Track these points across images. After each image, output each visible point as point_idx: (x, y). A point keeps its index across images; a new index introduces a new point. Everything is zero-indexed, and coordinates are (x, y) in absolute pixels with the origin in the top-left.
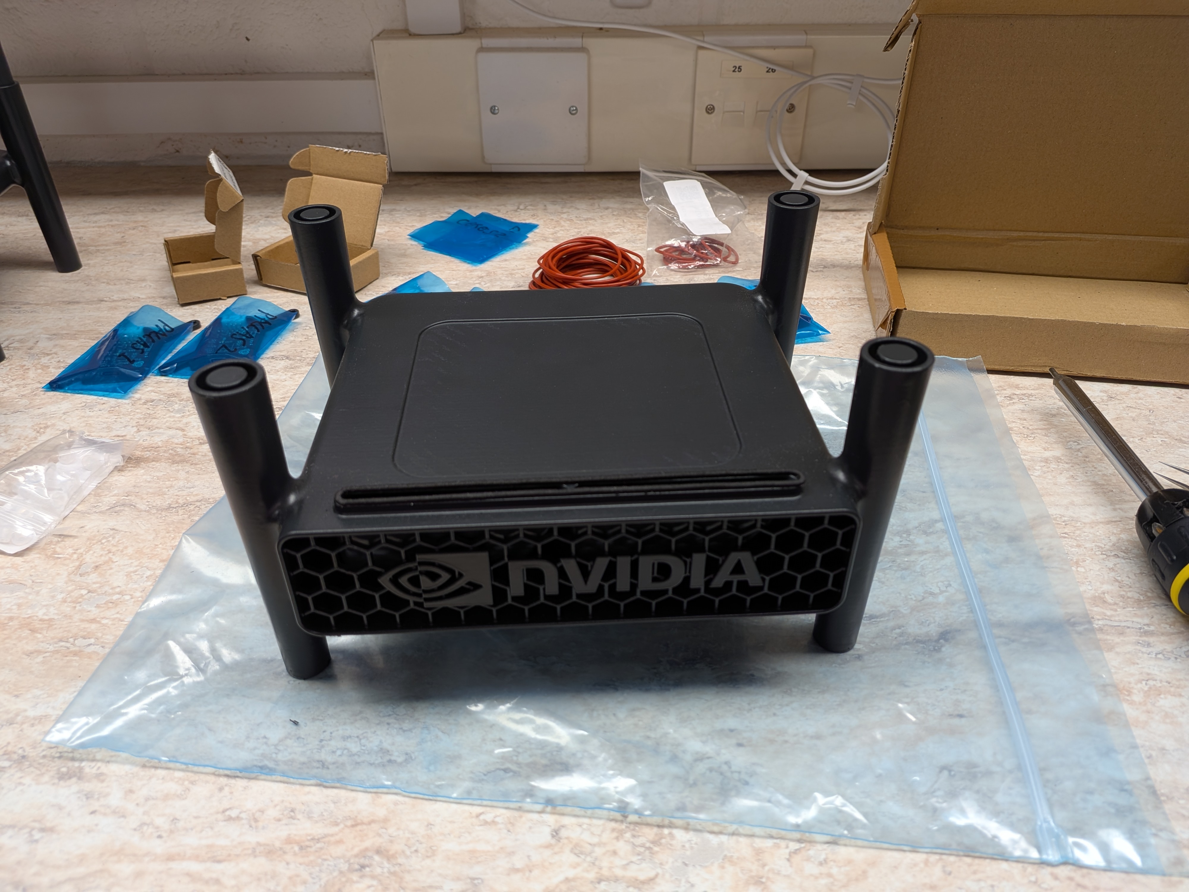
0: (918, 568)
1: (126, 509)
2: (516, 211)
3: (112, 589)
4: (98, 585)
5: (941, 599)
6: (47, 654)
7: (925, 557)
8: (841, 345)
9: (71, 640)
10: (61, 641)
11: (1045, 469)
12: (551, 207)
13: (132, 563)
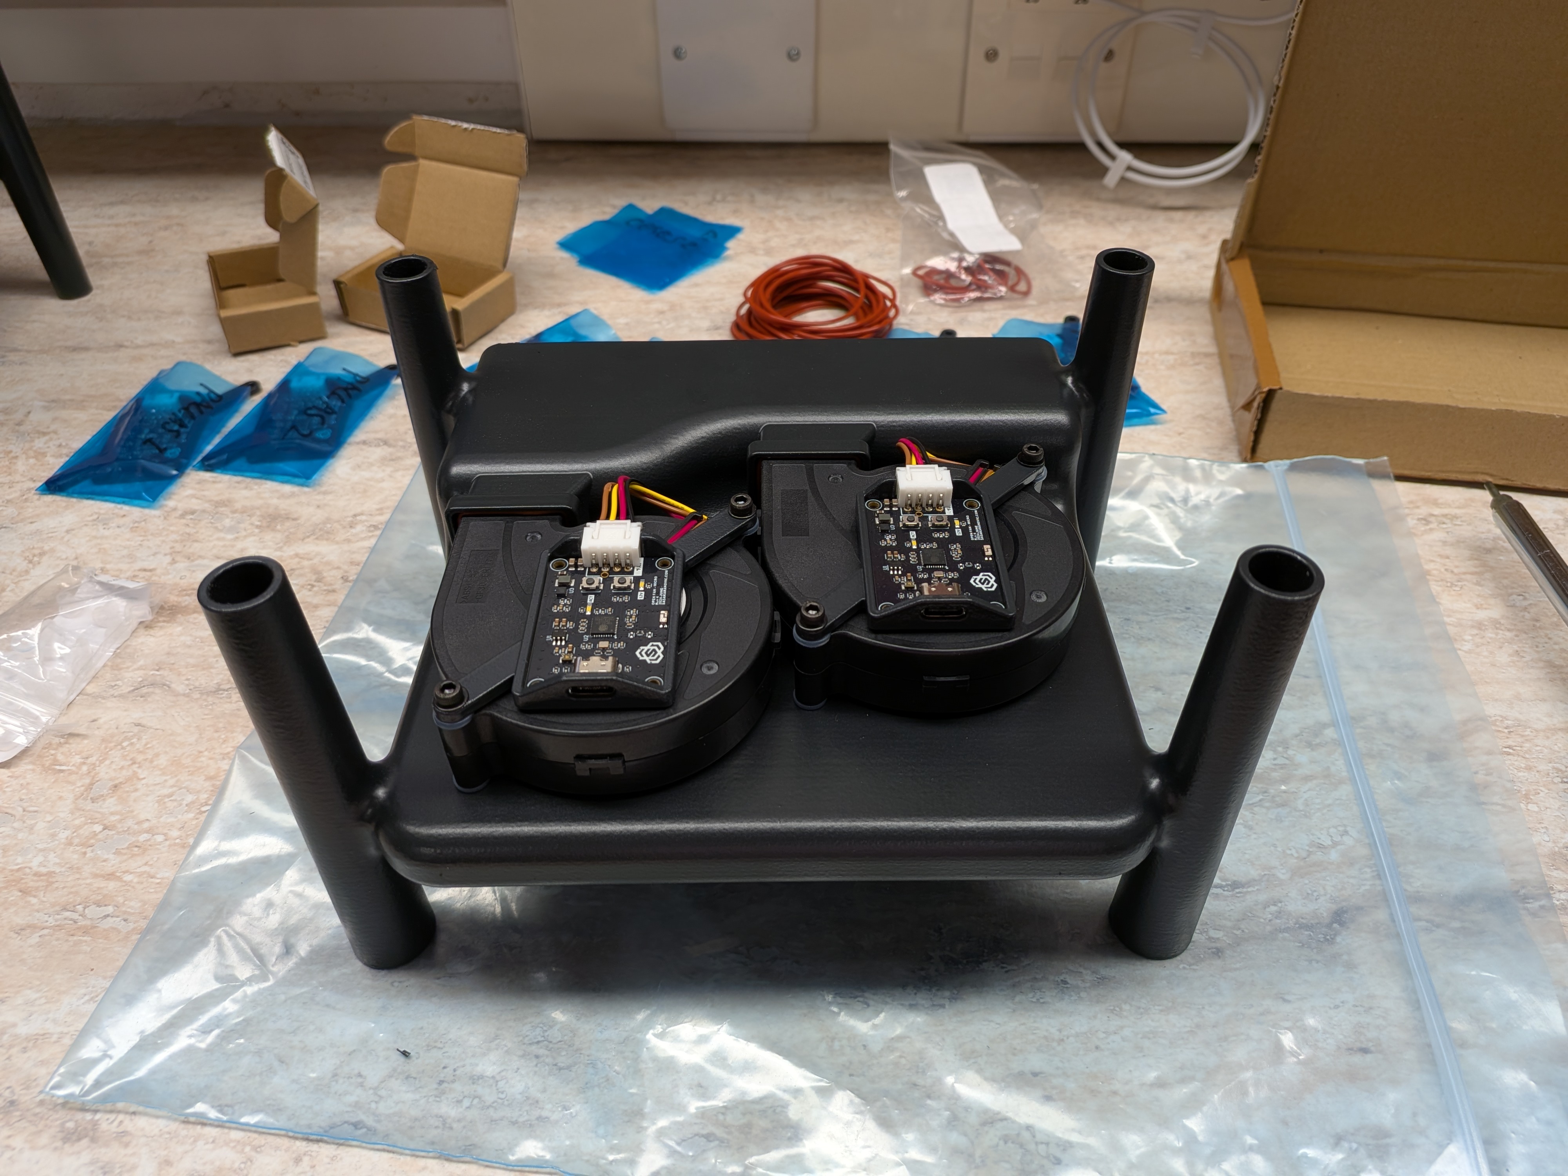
0: (1300, 804)
1: (157, 691)
2: (710, 203)
3: (137, 823)
4: (117, 817)
5: (1334, 855)
6: (46, 931)
7: (1310, 785)
8: (1181, 430)
9: (80, 908)
10: (65, 909)
11: (1478, 640)
12: (761, 198)
13: (166, 781)
